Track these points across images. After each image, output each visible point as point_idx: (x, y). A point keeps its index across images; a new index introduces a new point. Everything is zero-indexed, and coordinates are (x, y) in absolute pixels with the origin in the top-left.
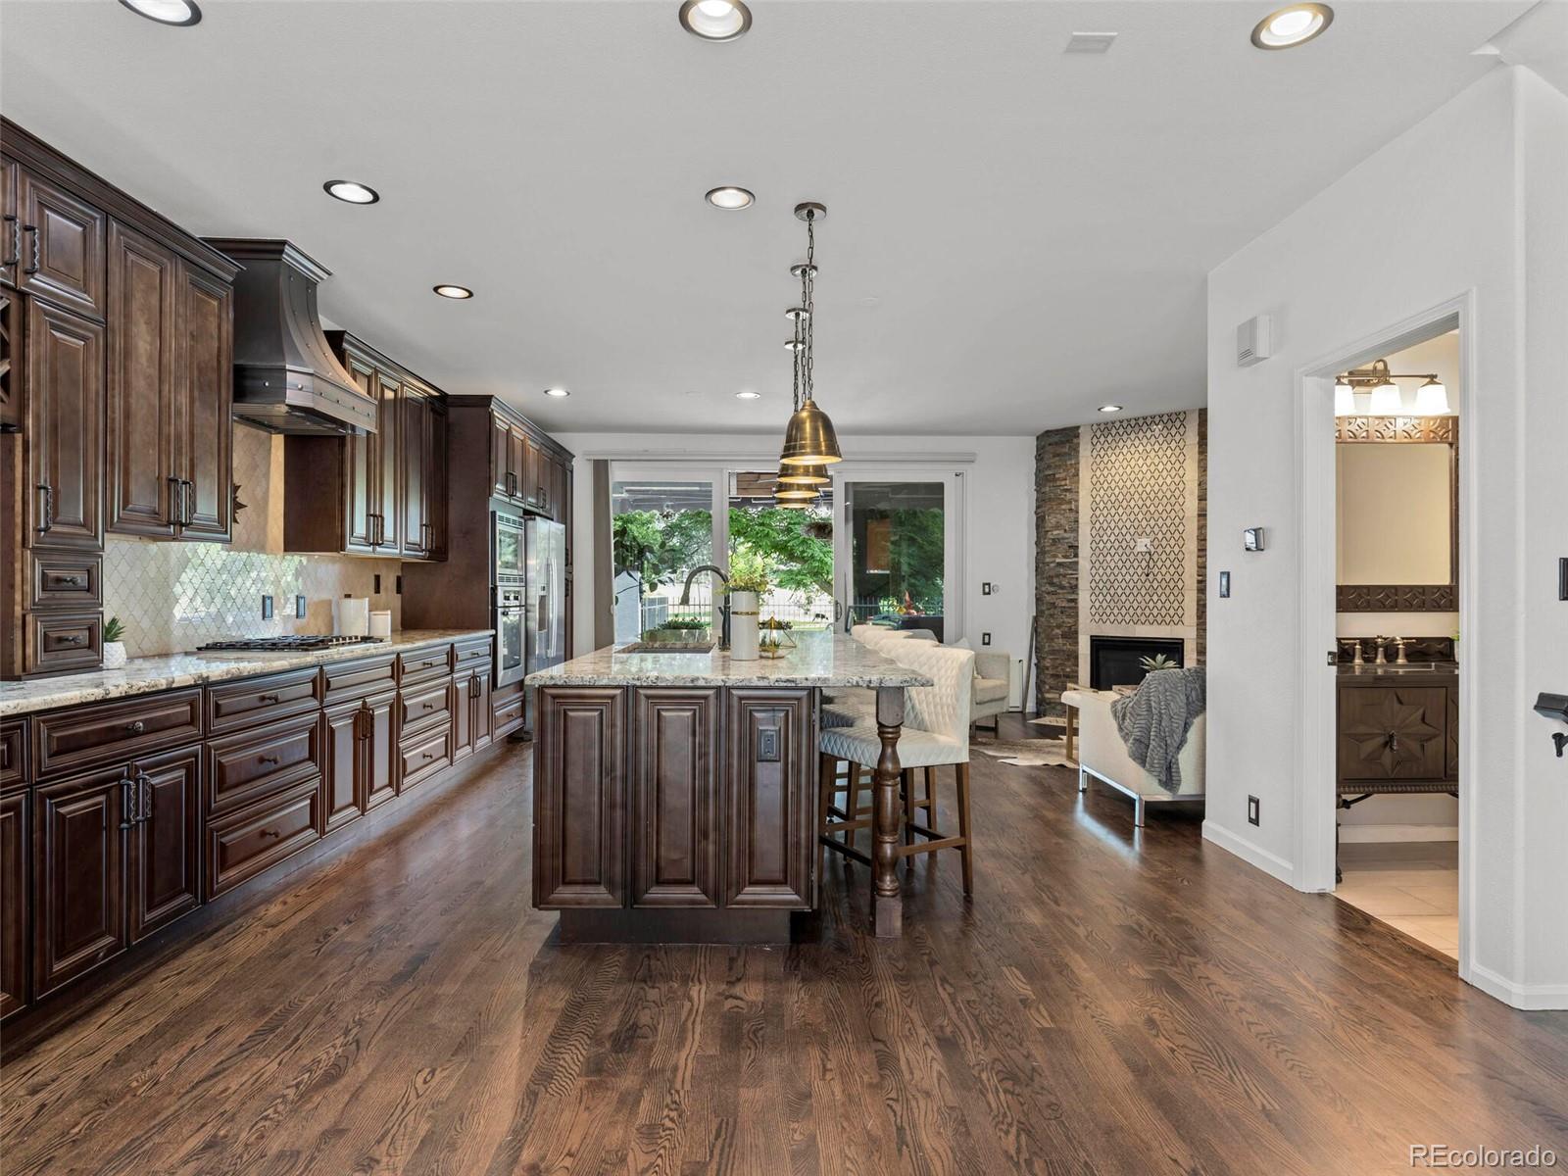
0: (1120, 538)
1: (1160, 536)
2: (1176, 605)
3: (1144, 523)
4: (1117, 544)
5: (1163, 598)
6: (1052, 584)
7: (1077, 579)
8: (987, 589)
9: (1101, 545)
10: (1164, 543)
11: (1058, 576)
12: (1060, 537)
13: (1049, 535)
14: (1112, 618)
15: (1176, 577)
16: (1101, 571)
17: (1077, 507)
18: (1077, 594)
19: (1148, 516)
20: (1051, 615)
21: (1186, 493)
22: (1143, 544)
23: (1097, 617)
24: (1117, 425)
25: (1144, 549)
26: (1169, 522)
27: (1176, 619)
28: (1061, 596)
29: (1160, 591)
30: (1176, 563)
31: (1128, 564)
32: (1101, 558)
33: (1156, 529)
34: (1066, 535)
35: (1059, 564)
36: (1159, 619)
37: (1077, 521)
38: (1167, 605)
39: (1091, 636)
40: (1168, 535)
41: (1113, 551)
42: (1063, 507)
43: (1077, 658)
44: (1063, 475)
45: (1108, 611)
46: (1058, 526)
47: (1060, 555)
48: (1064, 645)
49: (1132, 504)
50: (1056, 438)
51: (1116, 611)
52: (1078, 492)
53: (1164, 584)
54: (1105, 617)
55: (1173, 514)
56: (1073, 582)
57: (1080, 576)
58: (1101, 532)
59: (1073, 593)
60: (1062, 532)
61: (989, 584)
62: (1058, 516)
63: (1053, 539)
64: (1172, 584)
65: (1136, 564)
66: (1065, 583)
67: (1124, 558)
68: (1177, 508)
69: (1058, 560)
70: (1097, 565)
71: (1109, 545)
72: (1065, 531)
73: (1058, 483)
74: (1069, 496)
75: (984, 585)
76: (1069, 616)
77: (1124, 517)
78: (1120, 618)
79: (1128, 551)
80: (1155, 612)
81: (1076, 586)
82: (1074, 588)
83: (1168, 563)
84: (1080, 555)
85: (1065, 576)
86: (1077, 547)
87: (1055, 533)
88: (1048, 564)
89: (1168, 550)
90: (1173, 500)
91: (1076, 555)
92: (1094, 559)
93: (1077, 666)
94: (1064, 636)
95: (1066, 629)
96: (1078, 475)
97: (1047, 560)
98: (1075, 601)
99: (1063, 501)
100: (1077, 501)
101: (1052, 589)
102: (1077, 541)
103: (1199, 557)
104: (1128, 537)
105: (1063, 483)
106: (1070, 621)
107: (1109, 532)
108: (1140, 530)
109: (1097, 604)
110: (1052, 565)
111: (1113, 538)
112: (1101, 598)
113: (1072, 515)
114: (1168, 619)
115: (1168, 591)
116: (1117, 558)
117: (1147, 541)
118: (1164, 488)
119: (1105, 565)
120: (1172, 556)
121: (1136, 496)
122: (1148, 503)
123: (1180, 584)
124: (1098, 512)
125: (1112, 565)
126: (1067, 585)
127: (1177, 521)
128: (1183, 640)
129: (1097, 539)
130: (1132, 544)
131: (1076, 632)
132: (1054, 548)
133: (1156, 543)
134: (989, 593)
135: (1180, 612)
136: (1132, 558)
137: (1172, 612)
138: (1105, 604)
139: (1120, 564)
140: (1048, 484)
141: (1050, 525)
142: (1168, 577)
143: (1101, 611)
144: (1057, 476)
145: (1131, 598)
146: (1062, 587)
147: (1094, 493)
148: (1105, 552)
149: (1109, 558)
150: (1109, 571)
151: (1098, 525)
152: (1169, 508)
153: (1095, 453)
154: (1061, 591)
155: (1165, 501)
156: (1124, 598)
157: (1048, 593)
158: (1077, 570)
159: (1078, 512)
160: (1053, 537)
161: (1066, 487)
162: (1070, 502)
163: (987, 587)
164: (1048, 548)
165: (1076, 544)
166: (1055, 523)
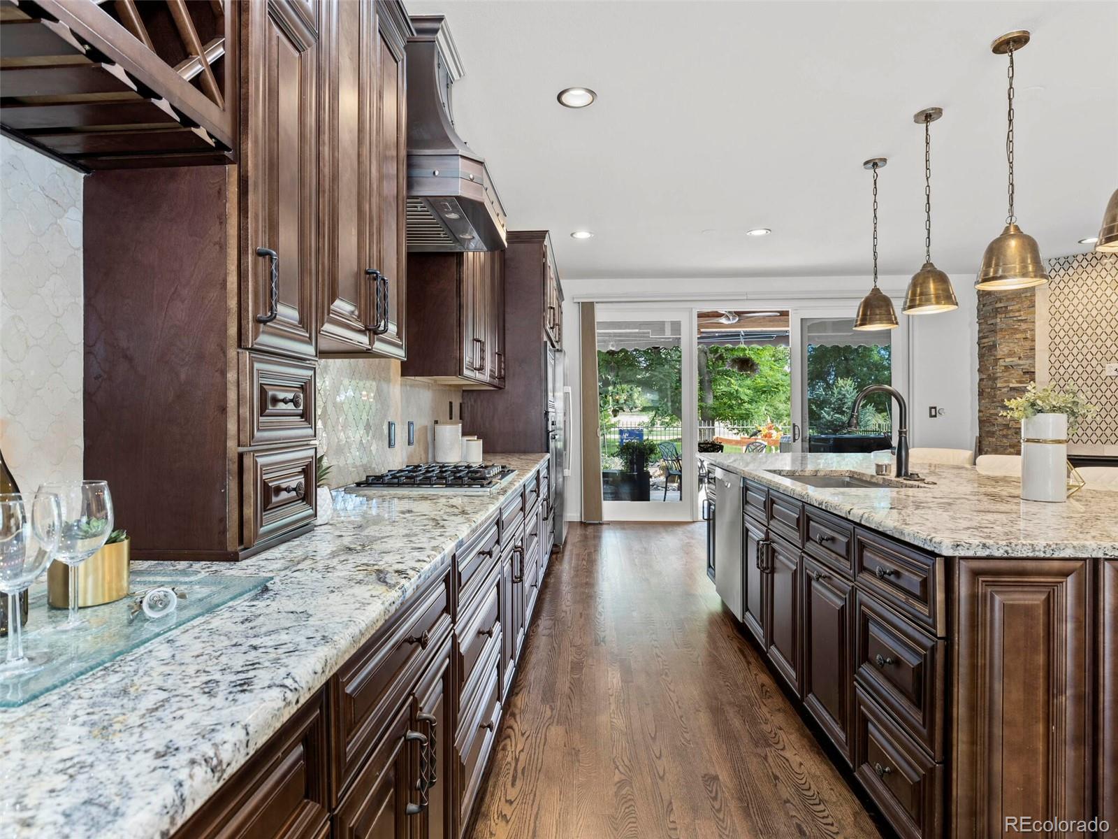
0: (1085, 363)
3: (1113, 349)
4: (1080, 370)
8: (933, 412)
9: (1062, 370)
12: (1011, 364)
13: (1001, 362)
14: (1075, 438)
17: (1033, 336)
22: (1112, 369)
25: (1115, 374)
31: (1094, 388)
34: (1021, 362)
35: (1012, 389)
37: (1033, 349)
41: (1077, 376)
42: (1017, 336)
44: (1017, 307)
46: (1012, 354)
47: (1014, 381)
49: (1099, 331)
51: (1080, 432)
52: (1034, 322)
58: (1062, 358)
60: (1016, 359)
61: (935, 408)
62: (1011, 344)
63: (1005, 366)
65: (1104, 388)
67: (1090, 382)
69: (1011, 385)
71: (1071, 370)
72: (1020, 358)
73: (1011, 315)
74: (1024, 326)
75: (931, 408)
77: (1089, 344)
78: (1085, 438)
79: (1094, 375)
84: (1037, 379)
86: (1034, 372)
87: (1007, 360)
88: (1000, 389)
91: (1033, 380)
92: (1053, 383)
96: (1034, 306)
97: (998, 385)
99: (1016, 331)
100: (1033, 330)
102: (1034, 367)
104: (1094, 363)
105: (1017, 314)
108: (1108, 356)
110: (1003, 390)
111: (1075, 364)
113: (1027, 344)
116: (1080, 382)
124: (1058, 340)
129: (1057, 365)
130: (1099, 369)
132: (1005, 374)
134: (935, 416)
136: (1099, 381)
140: (999, 316)
145: (1098, 419)
147: (1053, 322)
148: (1066, 376)
151: (1058, 352)
153: (1053, 286)
156: (1089, 419)
159: (1033, 340)
160: (1004, 364)
161: (1020, 318)
162: (1025, 331)
163: (933, 410)
164: (999, 375)
165: (1032, 370)
166: (1006, 352)
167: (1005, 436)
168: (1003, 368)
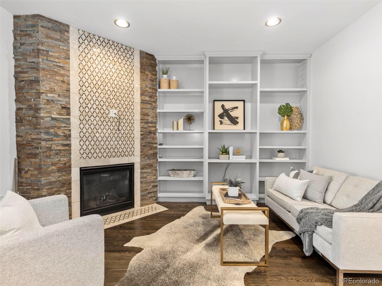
0: (100, 107)
1: (122, 109)
2: (131, 146)
3: (114, 101)
4: (97, 111)
5: (124, 143)
6: (47, 133)
7: (70, 130)
9: (87, 110)
10: (124, 114)
11: (53, 127)
12: (52, 98)
13: (43, 96)
14: (95, 155)
15: (130, 132)
16: (87, 126)
18: (70, 140)
19: (116, 98)
20: (47, 156)
21: (134, 90)
22: (113, 113)
23: (85, 155)
25: (114, 116)
26: (126, 103)
27: (131, 153)
28: (56, 142)
29: (122, 139)
30: (130, 125)
31: (105, 123)
32: (87, 118)
33: (120, 106)
34: (60, 99)
35: (53, 119)
36: (123, 154)
37: (68, 90)
38: (127, 146)
39: (80, 168)
40: (126, 110)
41: (95, 115)
42: (58, 78)
43: (70, 183)
45: (92, 151)
46: (52, 91)
47: (55, 113)
48: (59, 177)
49: (107, 88)
50: (50, 25)
51: (98, 151)
52: (69, 71)
53: (124, 135)
54: (90, 155)
55: (128, 99)
56: (67, 132)
57: (72, 128)
58: (87, 101)
59: (67, 140)
60: (56, 95)
63: (48, 100)
64: (128, 136)
65: (109, 124)
66: (60, 133)
67: (102, 119)
68: (130, 96)
69: (53, 116)
70: (84, 122)
71: (92, 110)
72: (59, 95)
74: (62, 72)
76: (64, 156)
77: (102, 95)
78: (100, 155)
79: (105, 115)
80: (120, 150)
81: (70, 136)
82: (68, 137)
83: (126, 124)
84: (71, 114)
85: (59, 128)
86: (69, 108)
87: (50, 95)
88: (43, 118)
89: (126, 117)
90: (128, 92)
91: (69, 114)
92: (82, 118)
93: (71, 189)
94: (59, 170)
95: (61, 165)
96: (69, 59)
98: (69, 145)
100: (68, 76)
101: (47, 137)
102: (69, 104)
103: (141, 122)
104: (104, 107)
106: (65, 159)
107: (92, 102)
108: (111, 105)
109: (85, 147)
110: (46, 119)
111: (95, 106)
112: (87, 143)
113: (65, 86)
114: (127, 154)
115: (126, 139)
116: (97, 119)
117: (116, 111)
118: (124, 84)
119: (90, 122)
120: (128, 121)
121: (109, 85)
122: (116, 90)
123: (132, 136)
124: (84, 88)
125: (95, 123)
126: (63, 134)
127: (130, 103)
128: (133, 163)
129: (84, 105)
130: (107, 112)
131: (70, 167)
132: (48, 106)
133: (120, 113)
135: (132, 150)
136: (107, 120)
137: (129, 150)
138: (90, 147)
139: (100, 123)
141: (44, 88)
142: (126, 132)
143: (87, 151)
144: (51, 53)
145: (107, 143)
146: (56, 135)
147: (81, 75)
148: (90, 114)
149: (92, 118)
150: (92, 127)
151: (84, 96)
152: (126, 96)
153: (81, 49)
154: (56, 139)
155: (124, 91)
156: (102, 143)
157: (44, 140)
158: (70, 124)
159: (69, 84)
160: (46, 98)
161: (59, 64)
162: (62, 75)
164: (42, 106)
165: (68, 106)
166: (48, 89)
168: (46, 101)
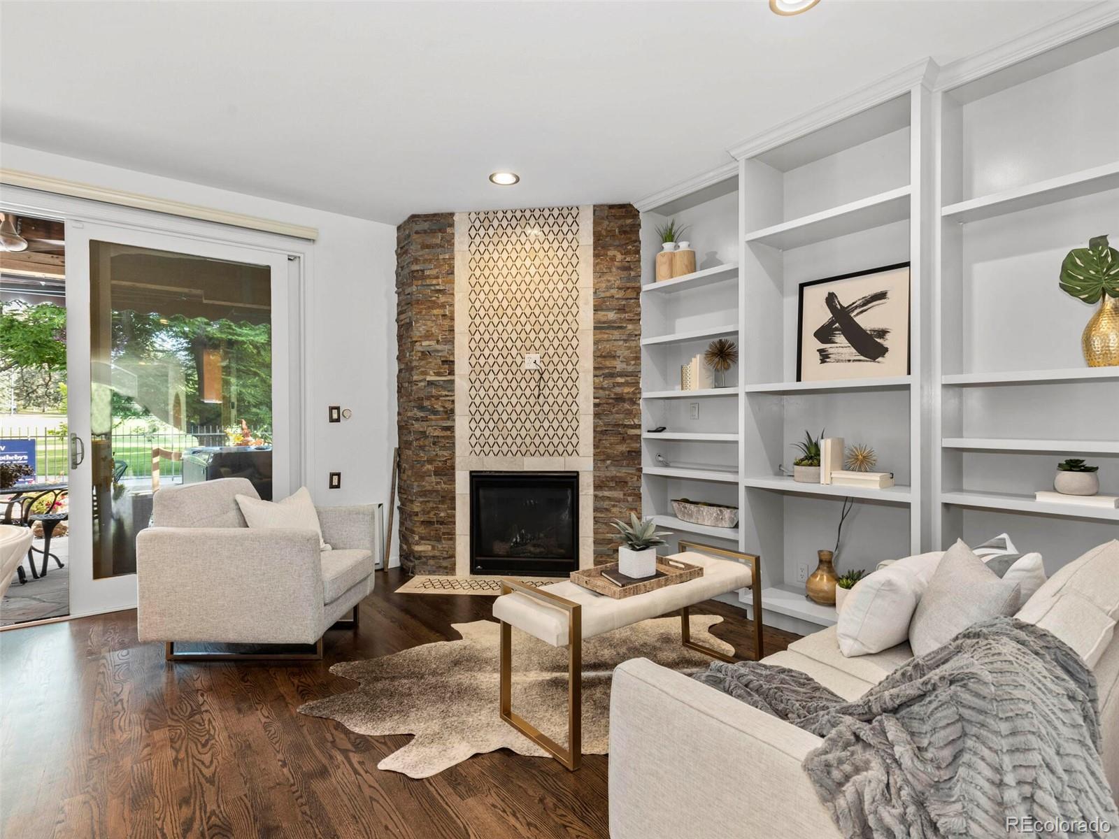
0: (505, 352)
1: (551, 351)
2: (570, 432)
3: (533, 336)
4: (500, 360)
5: (555, 424)
6: (421, 408)
7: (453, 402)
8: (335, 415)
9: (482, 361)
10: (556, 359)
11: (428, 398)
12: (428, 349)
13: (418, 347)
14: (496, 449)
15: (570, 400)
16: (482, 393)
17: (452, 312)
18: (454, 420)
19: (537, 327)
20: (420, 447)
21: (579, 302)
22: (531, 360)
23: (478, 449)
24: (500, 215)
25: (533, 367)
26: (561, 335)
27: (570, 448)
28: (433, 423)
29: (551, 416)
30: (570, 383)
31: (514, 384)
32: (482, 377)
33: (547, 343)
34: (439, 347)
35: (430, 383)
36: (551, 449)
37: (452, 330)
38: (560, 432)
39: (471, 472)
40: (560, 351)
41: (496, 368)
42: (436, 312)
43: (453, 499)
44: (434, 272)
45: (491, 441)
46: (428, 336)
47: (431, 372)
48: (438, 483)
49: (519, 312)
50: (426, 226)
51: (500, 441)
52: (453, 294)
53: (556, 408)
54: (487, 449)
55: (565, 326)
56: (448, 405)
57: (456, 398)
58: (482, 345)
59: (448, 419)
60: (433, 343)
61: (338, 408)
62: (429, 323)
63: (423, 352)
64: (565, 408)
65: (523, 384)
66: (438, 407)
67: (510, 376)
68: (570, 318)
69: (429, 378)
70: (477, 384)
71: (491, 361)
72: (438, 342)
73: (428, 282)
74: (442, 299)
75: (331, 409)
76: (444, 448)
77: (509, 328)
78: (505, 449)
79: (514, 368)
80: (546, 441)
81: (453, 411)
82: (450, 413)
83: (560, 383)
84: (456, 372)
85: (437, 398)
86: (453, 362)
87: (424, 343)
88: (415, 383)
89: (560, 367)
90: (565, 310)
91: (452, 373)
92: (473, 377)
93: (454, 509)
94: (437, 473)
95: (440, 464)
96: (453, 273)
97: (415, 378)
98: (451, 429)
99: (435, 305)
100: (452, 305)
101: (422, 414)
102: (453, 354)
103: (595, 376)
104: (514, 352)
105: (434, 282)
106: (445, 453)
107: (491, 344)
108: (528, 344)
109: (478, 433)
110: (420, 384)
111: (496, 352)
112: (482, 424)
113: (446, 323)
114: (561, 449)
115: (560, 416)
116: (501, 376)
117: (537, 357)
118: (556, 294)
119: (487, 385)
120: (565, 375)
121: (523, 303)
122: (537, 311)
123: (574, 408)
124: (477, 321)
125: (496, 385)
126: (442, 409)
127: (570, 334)
128: (578, 472)
129: (477, 353)
130: (519, 360)
131: (453, 468)
132: (423, 363)
133: (546, 359)
134: (338, 420)
135: (574, 440)
136: (519, 376)
137: (565, 440)
138: (487, 433)
139: (505, 384)
140: (415, 282)
141: (418, 334)
142: (560, 400)
143: (482, 441)
144: (427, 273)
145: (519, 424)
146: (435, 412)
147: (473, 296)
148: (487, 369)
149: (491, 376)
150: (491, 392)
151: (477, 337)
152: (560, 318)
153: (473, 248)
154: (433, 417)
155: (556, 310)
156: (509, 424)
157: (417, 420)
158: (453, 391)
159: (452, 319)
160: (420, 349)
161: (438, 287)
162: (443, 306)
163: (335, 412)
164: (415, 363)
165: (451, 359)
166: (423, 332)
167: (422, 448)
168: (420, 354)
